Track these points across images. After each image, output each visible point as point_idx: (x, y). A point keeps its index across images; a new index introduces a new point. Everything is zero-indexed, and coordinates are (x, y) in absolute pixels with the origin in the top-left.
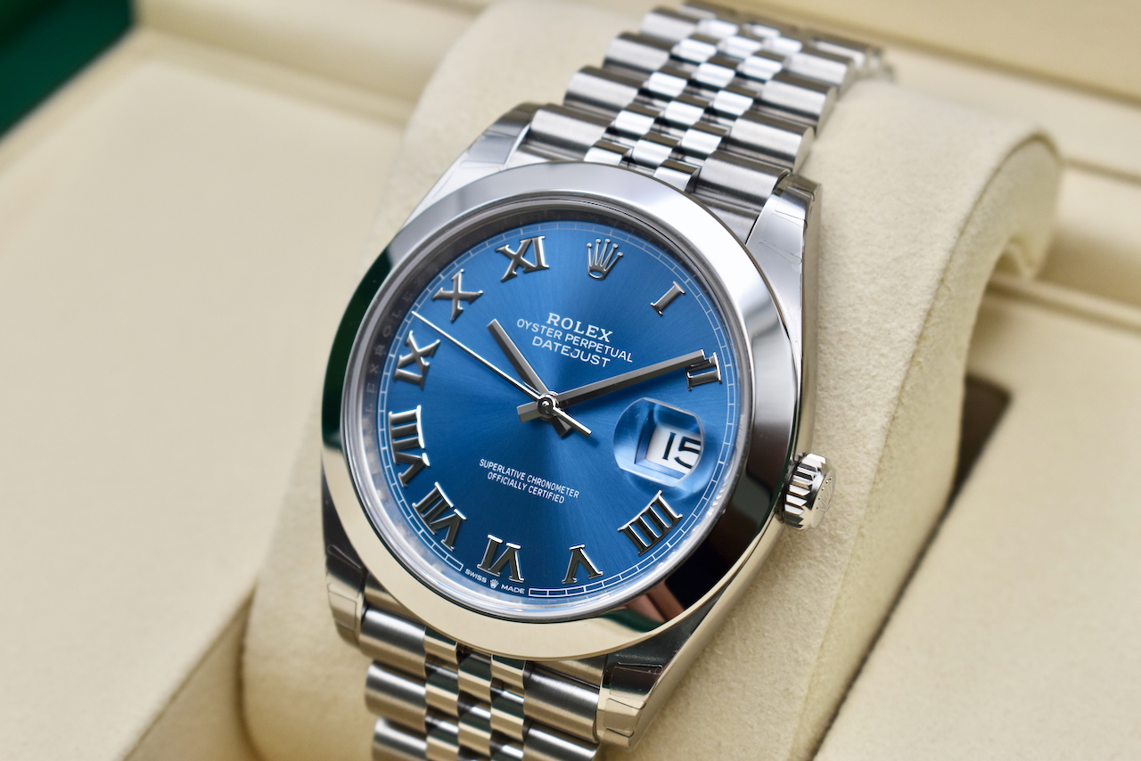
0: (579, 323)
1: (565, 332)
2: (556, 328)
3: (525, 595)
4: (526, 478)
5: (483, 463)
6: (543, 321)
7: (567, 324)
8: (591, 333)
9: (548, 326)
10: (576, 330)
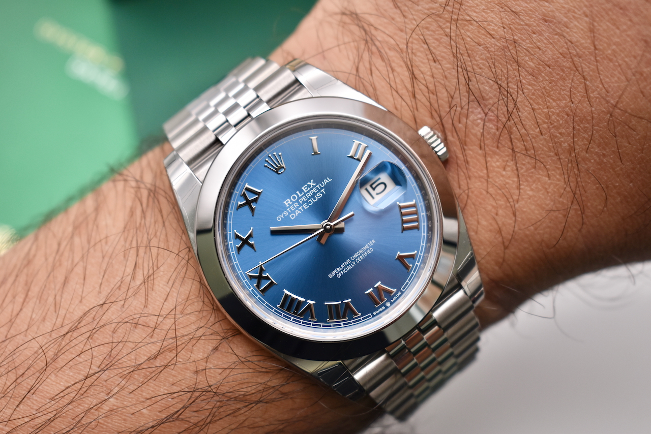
0: (298, 192)
1: (297, 201)
2: (293, 204)
3: (402, 293)
4: (350, 260)
5: (330, 276)
6: (285, 208)
7: (294, 198)
8: (306, 190)
9: (289, 207)
10: (300, 195)
